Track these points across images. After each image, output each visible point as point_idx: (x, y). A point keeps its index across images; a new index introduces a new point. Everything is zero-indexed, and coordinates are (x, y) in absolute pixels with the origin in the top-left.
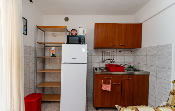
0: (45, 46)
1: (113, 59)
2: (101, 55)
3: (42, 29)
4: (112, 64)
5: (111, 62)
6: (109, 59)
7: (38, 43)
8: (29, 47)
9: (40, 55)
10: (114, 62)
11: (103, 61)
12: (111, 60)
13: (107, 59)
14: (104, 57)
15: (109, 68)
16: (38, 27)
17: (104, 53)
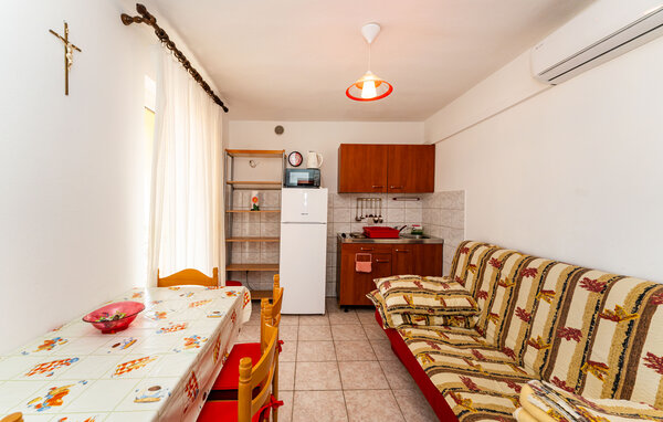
0: (233, 189)
1: (380, 216)
2: (355, 205)
3: (231, 154)
4: (378, 225)
5: (376, 222)
6: (371, 216)
11: (358, 220)
12: (376, 216)
13: (367, 216)
14: (360, 210)
15: (369, 233)
17: (360, 202)
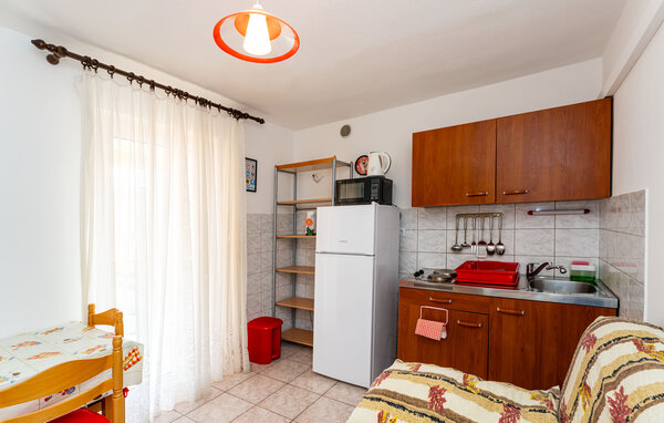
0: (297, 210)
1: (500, 244)
2: (452, 226)
3: (291, 170)
4: (495, 258)
5: (490, 253)
6: (482, 243)
7: (278, 204)
8: (261, 216)
9: (285, 231)
10: (501, 253)
11: (456, 250)
12: (491, 244)
13: (474, 244)
14: (461, 234)
15: (472, 273)
16: (279, 169)
17: (462, 221)
